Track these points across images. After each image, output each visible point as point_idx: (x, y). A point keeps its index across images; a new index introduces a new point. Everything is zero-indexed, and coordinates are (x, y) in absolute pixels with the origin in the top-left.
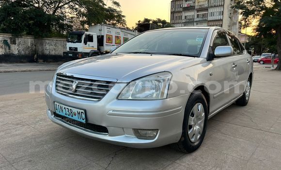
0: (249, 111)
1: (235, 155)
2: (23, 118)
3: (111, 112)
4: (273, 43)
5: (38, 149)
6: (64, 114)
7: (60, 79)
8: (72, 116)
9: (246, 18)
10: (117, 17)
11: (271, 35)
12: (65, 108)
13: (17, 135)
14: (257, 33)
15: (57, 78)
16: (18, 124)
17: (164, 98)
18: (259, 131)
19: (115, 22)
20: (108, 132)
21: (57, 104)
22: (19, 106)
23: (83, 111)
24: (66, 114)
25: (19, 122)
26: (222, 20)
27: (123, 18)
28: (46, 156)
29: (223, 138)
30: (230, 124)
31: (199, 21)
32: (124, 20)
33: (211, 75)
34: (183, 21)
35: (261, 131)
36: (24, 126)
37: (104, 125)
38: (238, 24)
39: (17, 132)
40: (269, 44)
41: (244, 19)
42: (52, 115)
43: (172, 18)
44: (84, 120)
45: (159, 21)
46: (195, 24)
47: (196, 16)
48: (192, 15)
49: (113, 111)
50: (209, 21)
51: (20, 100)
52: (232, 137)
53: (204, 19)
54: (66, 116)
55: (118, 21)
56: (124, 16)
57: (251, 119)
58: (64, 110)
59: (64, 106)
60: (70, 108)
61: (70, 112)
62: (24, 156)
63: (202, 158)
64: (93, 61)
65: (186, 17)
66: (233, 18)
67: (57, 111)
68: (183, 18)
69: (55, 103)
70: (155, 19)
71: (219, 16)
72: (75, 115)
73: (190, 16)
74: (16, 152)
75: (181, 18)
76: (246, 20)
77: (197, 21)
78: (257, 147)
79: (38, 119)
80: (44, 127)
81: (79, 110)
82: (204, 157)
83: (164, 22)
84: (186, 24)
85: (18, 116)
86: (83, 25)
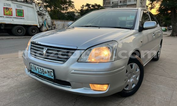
0: (161, 64)
1: (160, 98)
2: (8, 72)
3: (73, 71)
4: (168, 19)
5: (19, 97)
6: (37, 72)
7: (33, 46)
8: (44, 74)
9: (152, 3)
10: (68, 2)
11: (168, 14)
12: (38, 68)
13: (4, 86)
14: (159, 12)
15: (31, 45)
16: (5, 78)
17: (113, 60)
18: (171, 79)
19: (67, 6)
20: (71, 86)
21: (32, 65)
22: (5, 63)
23: (52, 71)
24: (39, 72)
25: (5, 75)
26: (136, 5)
27: (72, 3)
28: (26, 102)
29: (149, 85)
30: (151, 74)
31: (121, 5)
32: (73, 5)
33: (141, 42)
34: (111, 5)
35: (173, 79)
36: (9, 78)
37: (68, 81)
38: (146, 7)
39: (4, 84)
40: (166, 19)
41: (151, 3)
42: (28, 72)
43: (104, 3)
44: (52, 77)
45: (96, 5)
46: (119, 7)
47: (119, 2)
48: (117, 1)
49: (75, 70)
50: (127, 5)
51: (6, 60)
52: (155, 84)
53: (125, 4)
54: (39, 73)
55: (69, 5)
56: (73, 2)
57: (164, 70)
58: (37, 69)
59: (37, 67)
60: (42, 68)
61: (42, 71)
62: (10, 103)
63: (138, 101)
64: (55, 33)
65: (113, 2)
66: (143, 3)
67: (32, 70)
68: (111, 3)
69: (31, 64)
70: (93, 4)
71: (134, 2)
72: (46, 73)
73: (115, 2)
74: (4, 100)
75: (110, 3)
76: (152, 4)
77: (120, 5)
78: (173, 91)
79: (19, 73)
80: (24, 79)
81: (49, 70)
82: (139, 100)
83: (99, 6)
84: (113, 7)
85: (5, 71)
86: (46, 8)
